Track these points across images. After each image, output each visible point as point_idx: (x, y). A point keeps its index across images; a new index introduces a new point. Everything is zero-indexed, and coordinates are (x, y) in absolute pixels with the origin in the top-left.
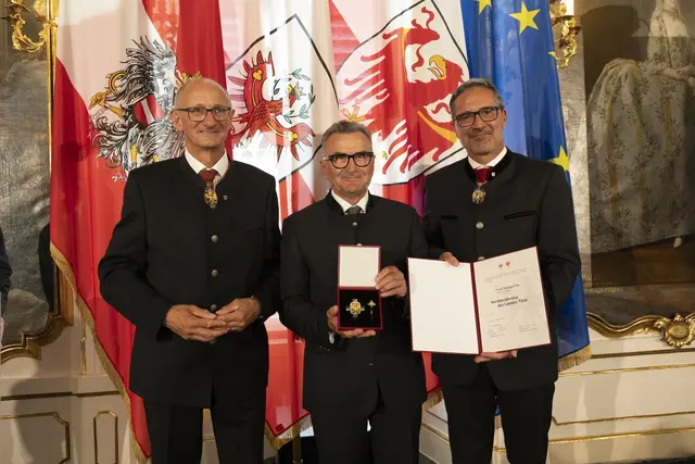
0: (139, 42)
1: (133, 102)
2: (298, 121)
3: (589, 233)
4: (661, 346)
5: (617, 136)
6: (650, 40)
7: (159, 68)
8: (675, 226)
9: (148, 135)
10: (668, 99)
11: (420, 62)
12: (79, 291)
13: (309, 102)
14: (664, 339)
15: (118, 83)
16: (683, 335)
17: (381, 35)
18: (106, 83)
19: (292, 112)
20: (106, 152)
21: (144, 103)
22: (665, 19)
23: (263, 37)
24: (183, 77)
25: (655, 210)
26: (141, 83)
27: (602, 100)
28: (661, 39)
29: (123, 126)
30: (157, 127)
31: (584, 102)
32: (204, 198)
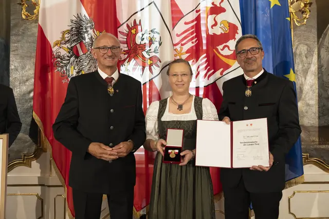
0: (76, 16)
1: (73, 45)
2: (153, 54)
3: (317, 115)
7: (86, 29)
9: (80, 61)
11: (216, 24)
12: (46, 135)
13: (158, 45)
15: (66, 36)
17: (195, 10)
18: (61, 36)
19: (150, 50)
20: (59, 69)
21: (78, 46)
23: (137, 12)
24: (97, 33)
26: (77, 36)
29: (68, 57)
30: (84, 57)
31: (316, 43)
32: (107, 91)
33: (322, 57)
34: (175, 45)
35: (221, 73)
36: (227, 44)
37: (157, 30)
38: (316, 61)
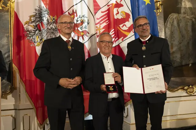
0: (39, 7)
1: (37, 24)
2: (84, 29)
4: (186, 94)
5: (173, 35)
6: (182, 8)
7: (44, 14)
8: (190, 60)
9: (41, 33)
10: (187, 24)
11: (118, 13)
12: (21, 78)
13: (87, 24)
14: (187, 92)
15: (32, 18)
16: (192, 91)
17: (107, 5)
18: (29, 18)
19: (82, 27)
20: (29, 38)
21: (40, 24)
22: (186, 2)
24: (51, 17)
25: (184, 56)
26: (39, 18)
27: (169, 25)
28: (185, 8)
29: (34, 31)
30: (43, 31)
31: (163, 25)
32: (68, 48)
33: (166, 33)
34: (96, 24)
35: (122, 40)
36: (125, 24)
37: (86, 16)
38: (164, 35)
